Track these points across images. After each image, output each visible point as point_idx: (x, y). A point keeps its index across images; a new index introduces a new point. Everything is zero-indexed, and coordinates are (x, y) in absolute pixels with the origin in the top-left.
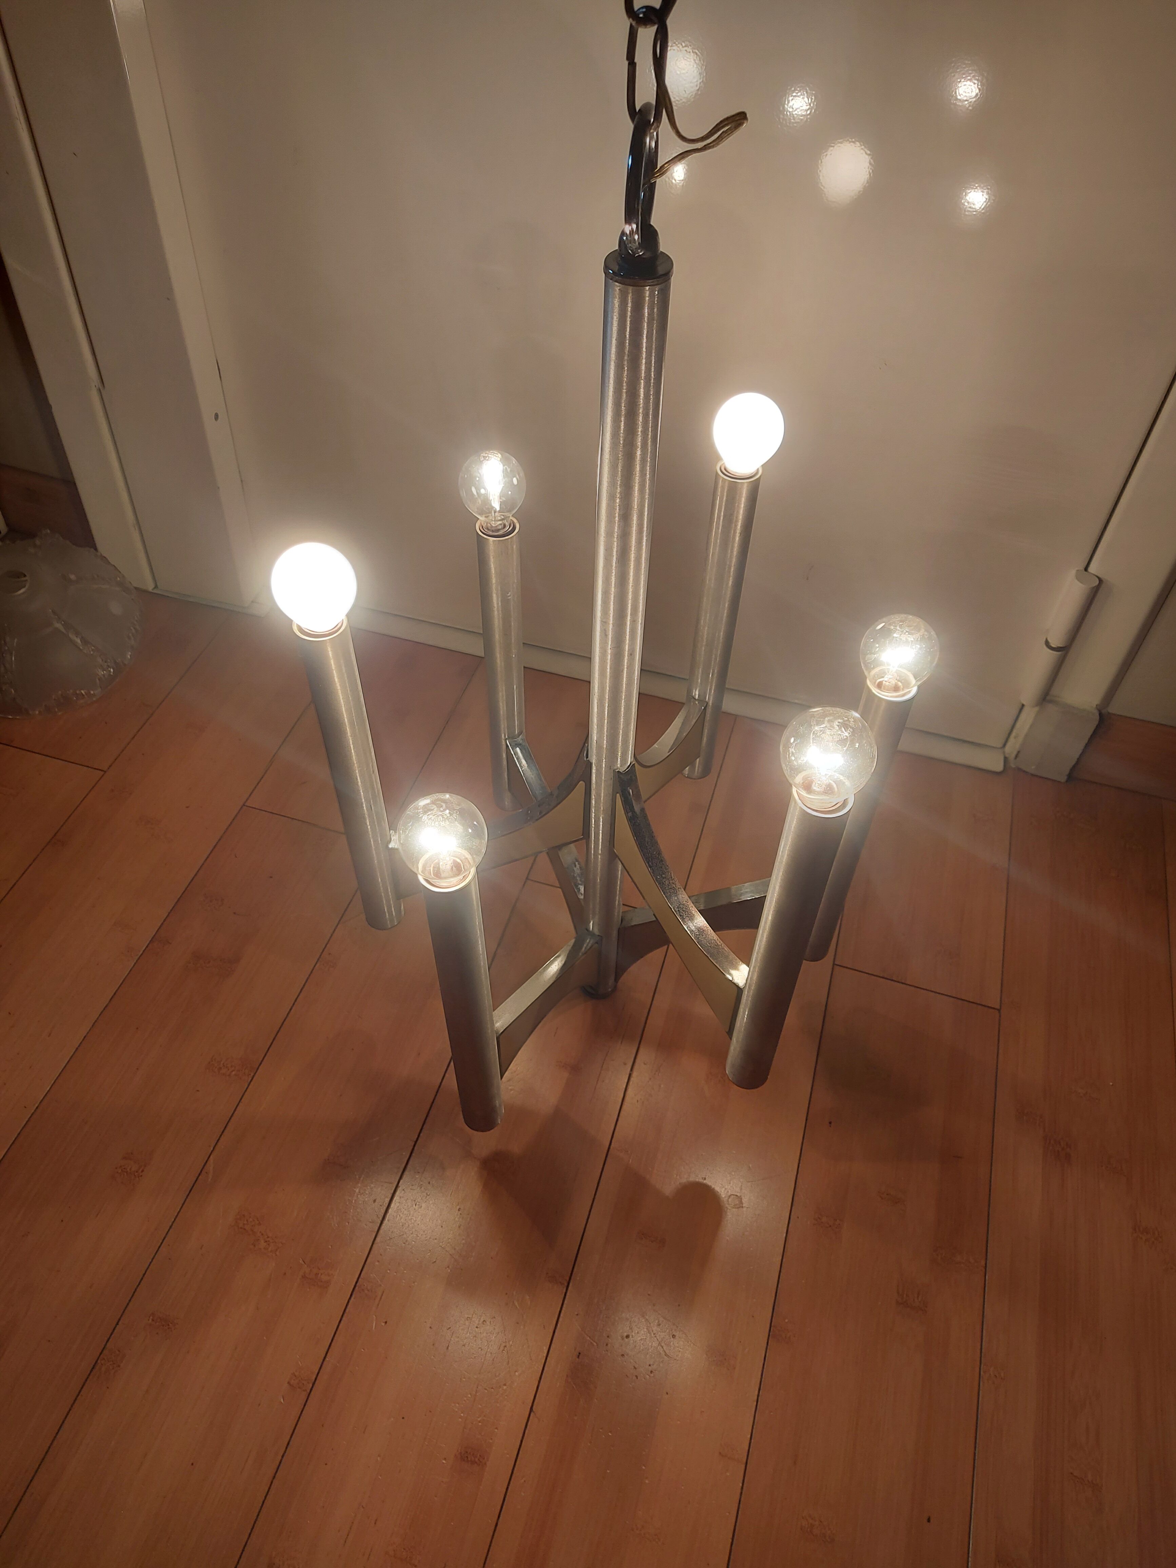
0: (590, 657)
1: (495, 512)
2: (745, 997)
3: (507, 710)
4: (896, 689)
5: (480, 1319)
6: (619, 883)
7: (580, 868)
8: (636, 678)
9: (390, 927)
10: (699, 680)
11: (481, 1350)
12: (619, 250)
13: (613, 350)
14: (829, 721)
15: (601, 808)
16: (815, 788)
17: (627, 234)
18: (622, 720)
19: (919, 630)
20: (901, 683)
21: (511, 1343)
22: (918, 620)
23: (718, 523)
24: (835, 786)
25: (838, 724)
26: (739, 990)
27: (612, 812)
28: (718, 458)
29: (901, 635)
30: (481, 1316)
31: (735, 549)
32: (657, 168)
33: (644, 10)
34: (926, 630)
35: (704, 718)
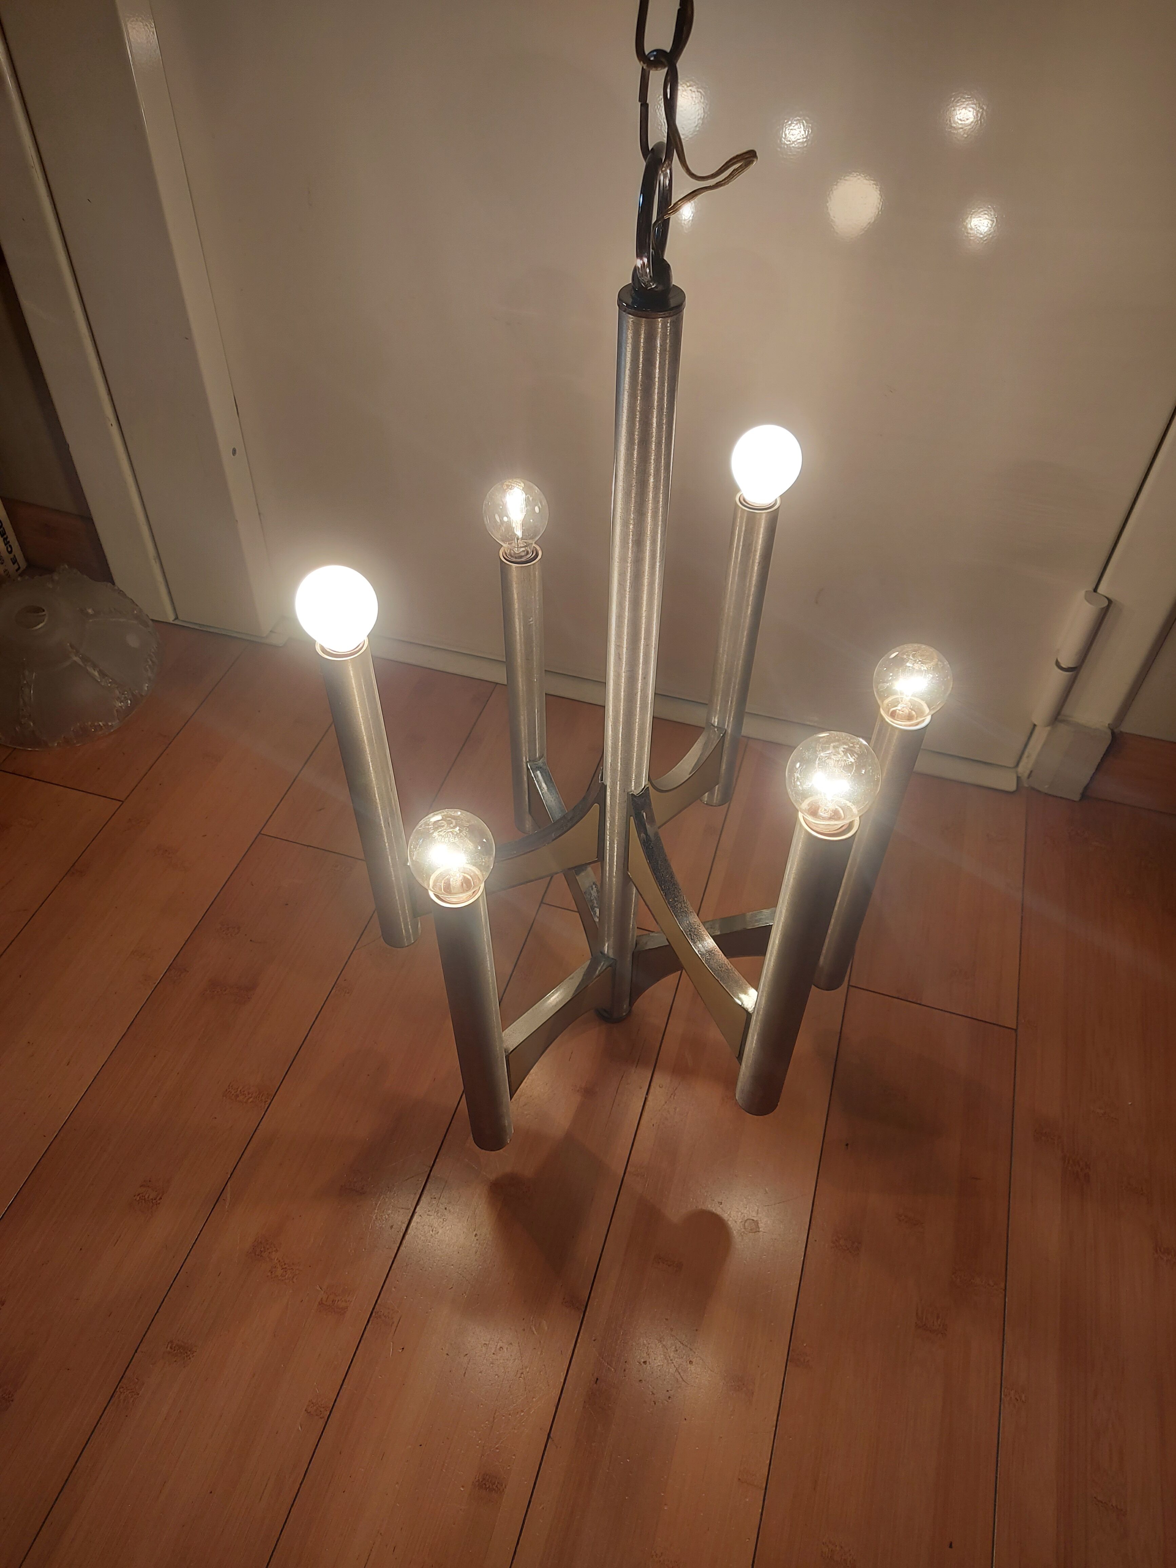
0: (604, 681)
1: (518, 539)
2: (754, 1022)
3: (528, 734)
4: (910, 718)
5: (497, 1345)
6: (633, 906)
7: (597, 891)
8: (649, 702)
9: (406, 945)
10: (718, 708)
11: (498, 1376)
12: (632, 284)
13: (627, 379)
14: (834, 747)
15: (615, 831)
16: (821, 814)
17: (638, 267)
18: (636, 743)
19: (932, 659)
20: (915, 711)
21: (528, 1370)
22: (932, 650)
23: (737, 553)
24: (841, 812)
25: (843, 750)
26: (749, 1015)
27: (626, 835)
28: (735, 489)
29: (913, 664)
30: (498, 1343)
31: (754, 579)
32: (671, 205)
33: (655, 53)
34: (939, 660)
35: (723, 746)
